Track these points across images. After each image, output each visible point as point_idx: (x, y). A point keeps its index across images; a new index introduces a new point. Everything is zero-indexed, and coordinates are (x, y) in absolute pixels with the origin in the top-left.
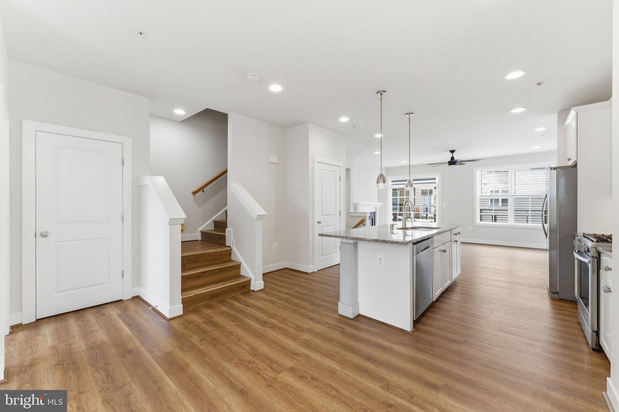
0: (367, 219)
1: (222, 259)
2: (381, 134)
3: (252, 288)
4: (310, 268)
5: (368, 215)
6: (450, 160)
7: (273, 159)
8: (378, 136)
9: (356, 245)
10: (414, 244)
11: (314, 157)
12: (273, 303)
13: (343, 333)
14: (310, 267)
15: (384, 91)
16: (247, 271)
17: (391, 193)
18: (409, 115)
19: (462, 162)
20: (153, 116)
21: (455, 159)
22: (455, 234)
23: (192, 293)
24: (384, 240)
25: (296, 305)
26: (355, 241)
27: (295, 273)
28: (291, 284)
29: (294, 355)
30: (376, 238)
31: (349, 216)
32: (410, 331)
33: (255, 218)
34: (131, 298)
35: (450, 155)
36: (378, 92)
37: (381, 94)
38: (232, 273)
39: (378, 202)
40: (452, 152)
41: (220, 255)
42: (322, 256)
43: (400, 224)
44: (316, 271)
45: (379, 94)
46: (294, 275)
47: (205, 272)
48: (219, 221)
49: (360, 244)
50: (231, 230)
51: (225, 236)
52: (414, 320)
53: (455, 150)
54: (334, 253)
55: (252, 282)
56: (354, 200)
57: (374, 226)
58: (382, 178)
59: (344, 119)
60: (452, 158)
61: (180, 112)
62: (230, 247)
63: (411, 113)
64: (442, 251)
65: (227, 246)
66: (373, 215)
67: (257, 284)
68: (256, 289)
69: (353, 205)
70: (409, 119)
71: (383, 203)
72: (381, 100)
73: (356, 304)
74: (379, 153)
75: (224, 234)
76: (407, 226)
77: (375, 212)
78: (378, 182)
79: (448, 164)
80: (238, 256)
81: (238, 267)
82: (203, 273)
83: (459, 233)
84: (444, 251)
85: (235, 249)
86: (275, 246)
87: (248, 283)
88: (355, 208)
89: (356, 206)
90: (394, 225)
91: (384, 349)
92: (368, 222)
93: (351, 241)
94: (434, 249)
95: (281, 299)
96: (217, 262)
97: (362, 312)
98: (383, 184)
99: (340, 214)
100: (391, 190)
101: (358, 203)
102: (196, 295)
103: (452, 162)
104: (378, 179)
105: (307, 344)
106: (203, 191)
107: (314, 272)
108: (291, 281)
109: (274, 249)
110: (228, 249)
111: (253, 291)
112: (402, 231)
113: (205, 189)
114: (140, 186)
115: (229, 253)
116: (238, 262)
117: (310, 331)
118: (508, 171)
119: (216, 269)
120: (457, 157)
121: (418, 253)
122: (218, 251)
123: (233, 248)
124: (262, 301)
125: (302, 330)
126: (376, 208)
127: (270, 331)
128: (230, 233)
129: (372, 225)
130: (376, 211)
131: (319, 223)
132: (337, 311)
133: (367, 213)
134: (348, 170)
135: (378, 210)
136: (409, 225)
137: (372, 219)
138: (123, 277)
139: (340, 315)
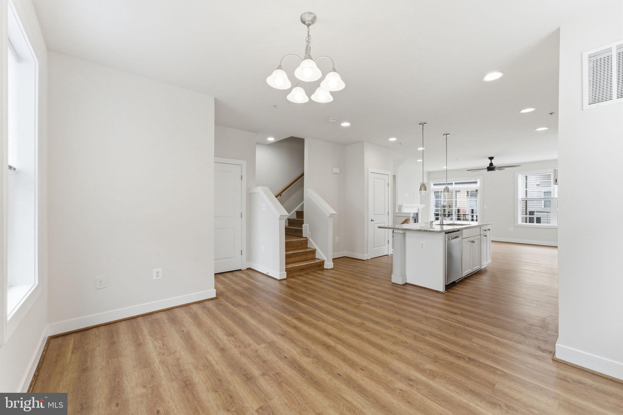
0: (411, 219)
1: (302, 246)
2: (423, 147)
3: (325, 267)
4: (365, 257)
5: (412, 215)
6: (488, 166)
7: (336, 170)
8: (421, 149)
9: (404, 234)
10: (446, 233)
11: (368, 168)
12: (344, 276)
13: (396, 290)
14: (365, 255)
15: (425, 123)
16: (320, 255)
17: (433, 196)
18: (446, 136)
19: (501, 168)
20: (258, 143)
21: (494, 165)
22: (484, 230)
23: (290, 266)
24: (425, 230)
25: (360, 277)
26: (404, 231)
27: (353, 260)
28: (353, 266)
29: (366, 298)
30: (419, 229)
31: (396, 216)
32: (442, 291)
33: (328, 216)
34: (246, 269)
35: (489, 161)
36: (420, 124)
37: (423, 125)
38: (310, 256)
39: (420, 204)
40: (491, 158)
41: (301, 243)
42: (374, 247)
43: (438, 222)
44: (369, 258)
45: (421, 125)
46: (353, 261)
47: (294, 253)
48: (293, 219)
49: (408, 234)
50: (307, 226)
51: (302, 230)
52: (445, 285)
53: (494, 157)
54: (383, 246)
55: (326, 263)
56: (399, 203)
57: (416, 223)
58: (423, 187)
59: (393, 139)
60: (491, 164)
61: (271, 139)
62: (306, 238)
63: (448, 134)
64: (471, 242)
65: (304, 238)
66: (416, 216)
67: (329, 265)
68: (329, 268)
69: (399, 206)
70: (446, 138)
71: (425, 205)
72: (423, 130)
73: (404, 276)
74: (421, 160)
75: (301, 229)
76: (444, 223)
77: (417, 213)
78: (420, 190)
79: (486, 170)
80: (313, 244)
81: (314, 252)
82: (293, 254)
83: (489, 230)
84: (473, 242)
85: (310, 239)
86: (337, 238)
87: (322, 263)
88: (400, 209)
89: (400, 207)
90: (433, 222)
91: (425, 299)
92: (412, 221)
93: (401, 232)
94: (463, 239)
95: (347, 273)
96: (299, 248)
97: (409, 281)
98: (424, 191)
99: (388, 214)
100: (433, 193)
101: (402, 205)
102: (293, 267)
103: (491, 168)
104: (421, 187)
105: (373, 294)
106: (281, 196)
107: (368, 260)
108: (353, 265)
109: (336, 241)
110: (306, 239)
111: (326, 269)
112: (439, 226)
113: (282, 194)
114: (251, 193)
115: (306, 241)
116: (313, 249)
117: (373, 289)
118: (551, 175)
119: (301, 252)
120: (495, 162)
121: (449, 239)
122: (300, 240)
123: (309, 239)
124: (335, 275)
125: (369, 289)
126: (418, 210)
127: (347, 288)
128: (306, 227)
129: (415, 222)
130: (419, 213)
131: (372, 221)
132: (391, 281)
133: (410, 213)
134: (394, 177)
135: (420, 211)
136: (445, 222)
137: (415, 219)
138: (242, 254)
139: (393, 283)
